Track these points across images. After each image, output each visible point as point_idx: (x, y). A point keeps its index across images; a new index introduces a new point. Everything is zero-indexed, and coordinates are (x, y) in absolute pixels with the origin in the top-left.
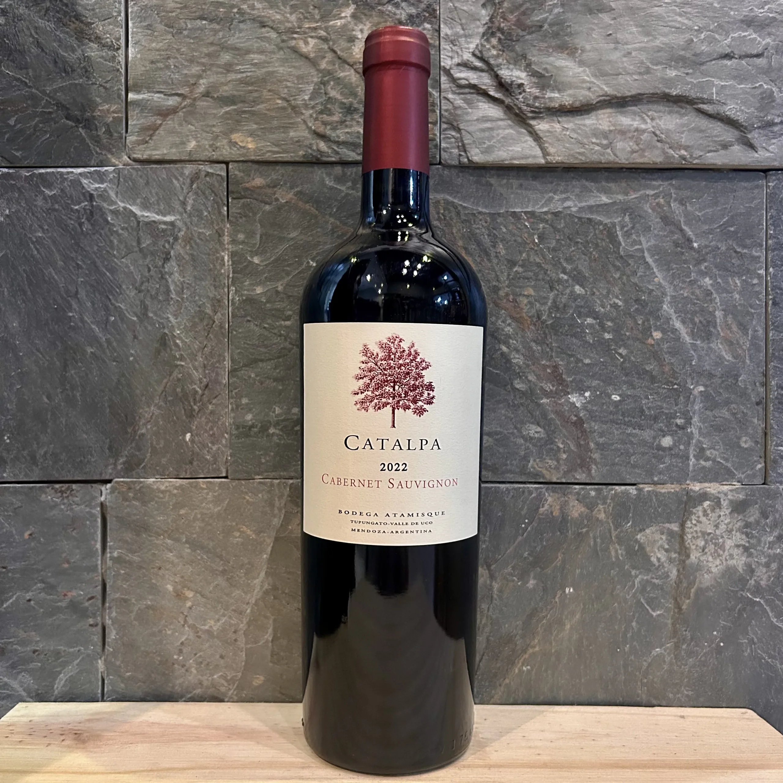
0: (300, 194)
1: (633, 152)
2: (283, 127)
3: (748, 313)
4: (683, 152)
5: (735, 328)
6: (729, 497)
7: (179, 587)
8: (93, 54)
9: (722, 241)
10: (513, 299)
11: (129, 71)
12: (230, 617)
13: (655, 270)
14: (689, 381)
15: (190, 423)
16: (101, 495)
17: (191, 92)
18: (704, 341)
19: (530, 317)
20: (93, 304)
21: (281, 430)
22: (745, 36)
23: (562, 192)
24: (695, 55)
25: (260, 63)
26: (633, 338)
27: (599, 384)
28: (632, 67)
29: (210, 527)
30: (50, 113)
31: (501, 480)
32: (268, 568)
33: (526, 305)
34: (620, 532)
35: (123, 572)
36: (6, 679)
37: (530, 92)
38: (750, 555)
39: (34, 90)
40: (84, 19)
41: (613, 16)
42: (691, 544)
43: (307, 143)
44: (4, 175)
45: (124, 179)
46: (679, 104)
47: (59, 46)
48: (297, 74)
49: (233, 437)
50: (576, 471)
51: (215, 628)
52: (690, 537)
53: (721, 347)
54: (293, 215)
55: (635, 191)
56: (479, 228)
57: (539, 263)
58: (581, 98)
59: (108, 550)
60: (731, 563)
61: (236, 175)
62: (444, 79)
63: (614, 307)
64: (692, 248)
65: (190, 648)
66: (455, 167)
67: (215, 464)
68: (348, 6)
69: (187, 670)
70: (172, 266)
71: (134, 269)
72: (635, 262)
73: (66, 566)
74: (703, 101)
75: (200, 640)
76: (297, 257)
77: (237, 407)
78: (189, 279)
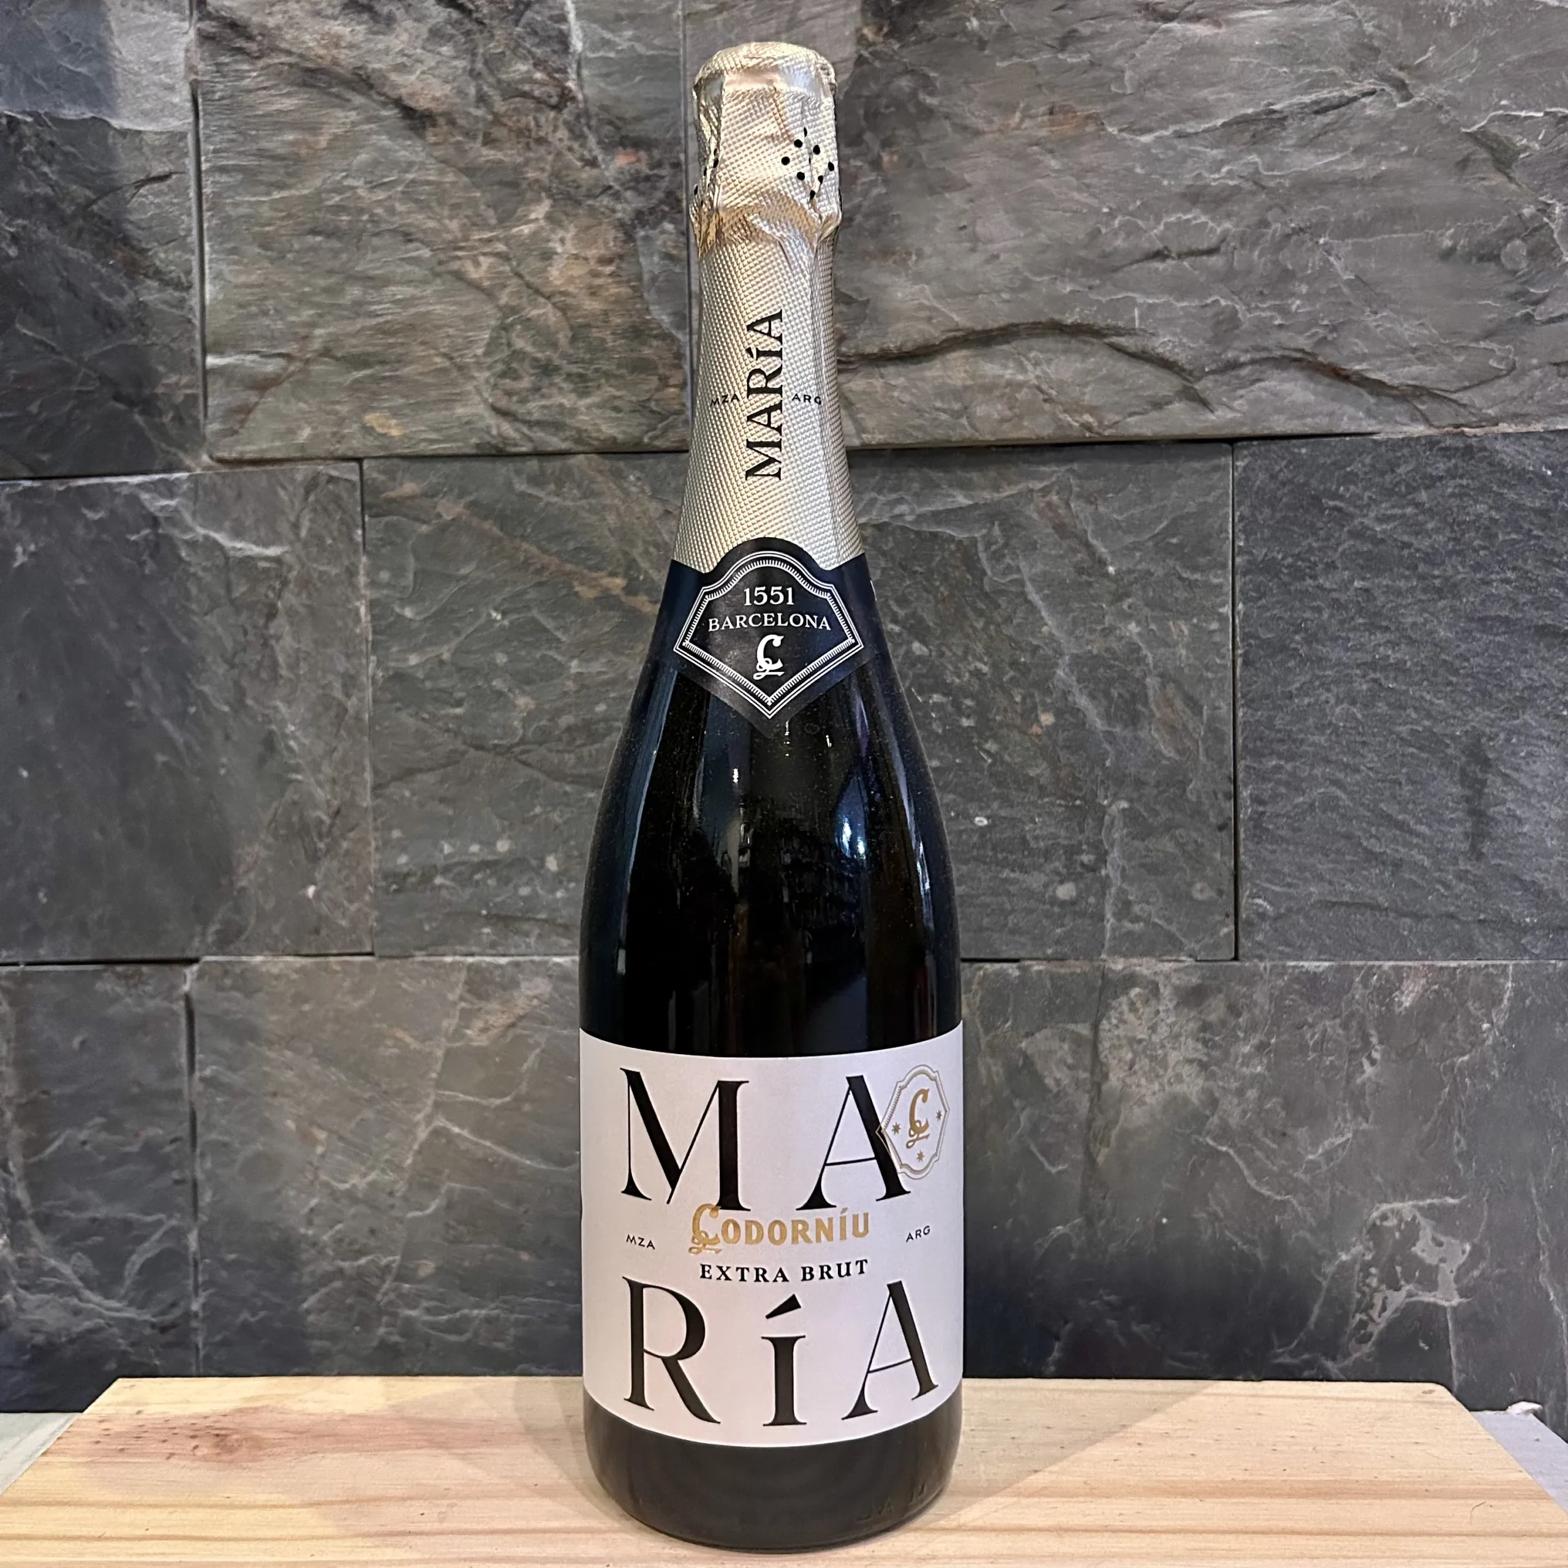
0: (473, 505)
1: (1003, 420)
2: (445, 400)
3: (1201, 679)
4: (1088, 418)
5: (1179, 704)
7: (305, 1123)
8: (150, 297)
9: (1157, 562)
11: (207, 321)
12: (383, 1171)
13: (1044, 614)
14: (1101, 793)
15: (314, 870)
16: (185, 981)
17: (301, 350)
18: (1126, 726)
20: (163, 685)
21: (454, 880)
22: (1188, 220)
23: (893, 490)
24: (1105, 255)
25: (406, 300)
26: (1008, 726)
27: (954, 800)
28: (999, 280)
29: (348, 1032)
30: (91, 392)
32: (437, 1095)
35: (220, 1100)
36: (53, 1262)
38: (1212, 1076)
39: (64, 358)
40: (135, 243)
41: (968, 196)
42: (1110, 1057)
43: (481, 425)
44: (27, 491)
45: (204, 491)
46: (1080, 337)
47: (100, 288)
48: (463, 315)
49: (380, 891)
51: (360, 1187)
52: (1107, 1046)
53: (1156, 735)
54: (464, 540)
55: (1009, 484)
58: (916, 336)
59: (197, 1066)
60: (1178, 1088)
61: (374, 480)
63: (976, 676)
64: (1107, 575)
65: (324, 1217)
67: (354, 932)
68: (538, 201)
69: (319, 1252)
70: (281, 625)
71: (223, 631)
72: (1010, 602)
74: (1118, 332)
75: (338, 1206)
76: (471, 606)
77: (386, 844)
78: (306, 645)
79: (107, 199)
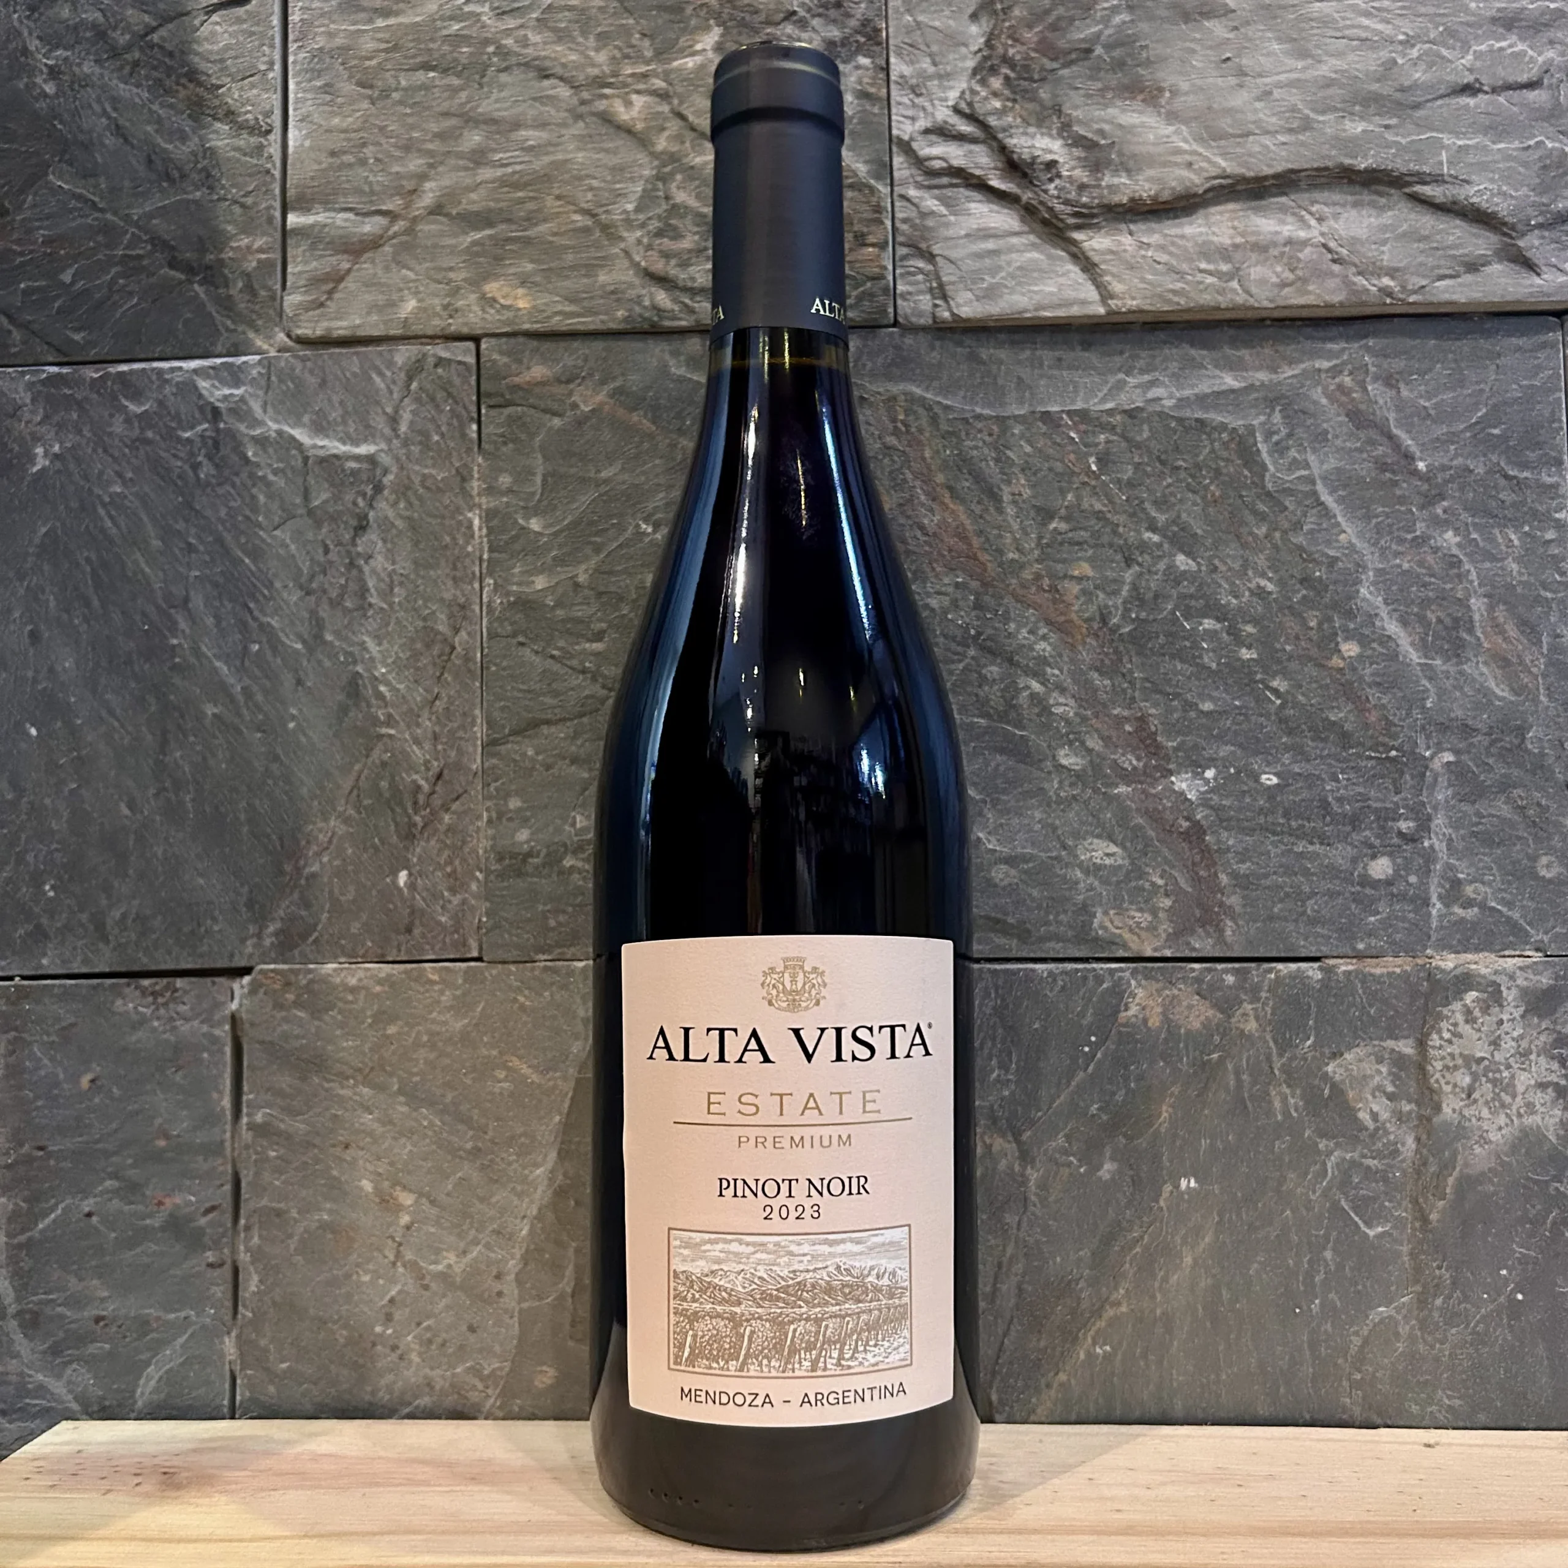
0: (618, 393)
1: (1284, 285)
2: (586, 266)
3: (1538, 600)
4: (1386, 281)
5: (1512, 631)
6: (1519, 982)
7: (386, 1184)
8: (220, 143)
9: (1476, 456)
10: (1050, 586)
11: (289, 172)
12: (488, 1246)
13: (1340, 519)
14: (1421, 741)
15: (407, 849)
16: (232, 999)
17: (407, 206)
18: (1448, 659)
19: (1087, 620)
20: (218, 619)
21: (588, 860)
22: (1501, 49)
23: (1142, 371)
24: (1402, 90)
25: (539, 146)
26: (1299, 657)
27: (1232, 753)
28: (1274, 120)
29: (448, 1061)
30: (139, 257)
31: (1039, 955)
32: (562, 1143)
33: (1077, 597)
34: (1291, 1059)
35: (273, 1154)
36: (40, 1377)
37: (1070, 177)
39: (109, 216)
40: (204, 78)
41: (1231, 24)
42: (1442, 1082)
43: (632, 293)
44: (52, 379)
45: (278, 377)
46: (1373, 187)
47: (157, 131)
48: (610, 164)
49: (492, 877)
50: (1193, 932)
51: (457, 1269)
52: (1438, 1065)
53: (1485, 670)
54: (606, 435)
55: (1290, 364)
56: (976, 448)
57: (1100, 512)
58: (1174, 184)
59: (245, 1110)
60: (1531, 1121)
61: (494, 362)
62: (898, 160)
63: (1258, 595)
64: (1415, 472)
65: (407, 1310)
66: (924, 329)
67: (457, 931)
68: (708, 28)
69: (401, 1358)
70: (372, 541)
71: (298, 549)
72: (1299, 503)
73: (162, 1143)
74: (1422, 179)
75: (427, 1293)
76: (611, 517)
77: (500, 816)
78: (404, 566)
79: (170, 26)
